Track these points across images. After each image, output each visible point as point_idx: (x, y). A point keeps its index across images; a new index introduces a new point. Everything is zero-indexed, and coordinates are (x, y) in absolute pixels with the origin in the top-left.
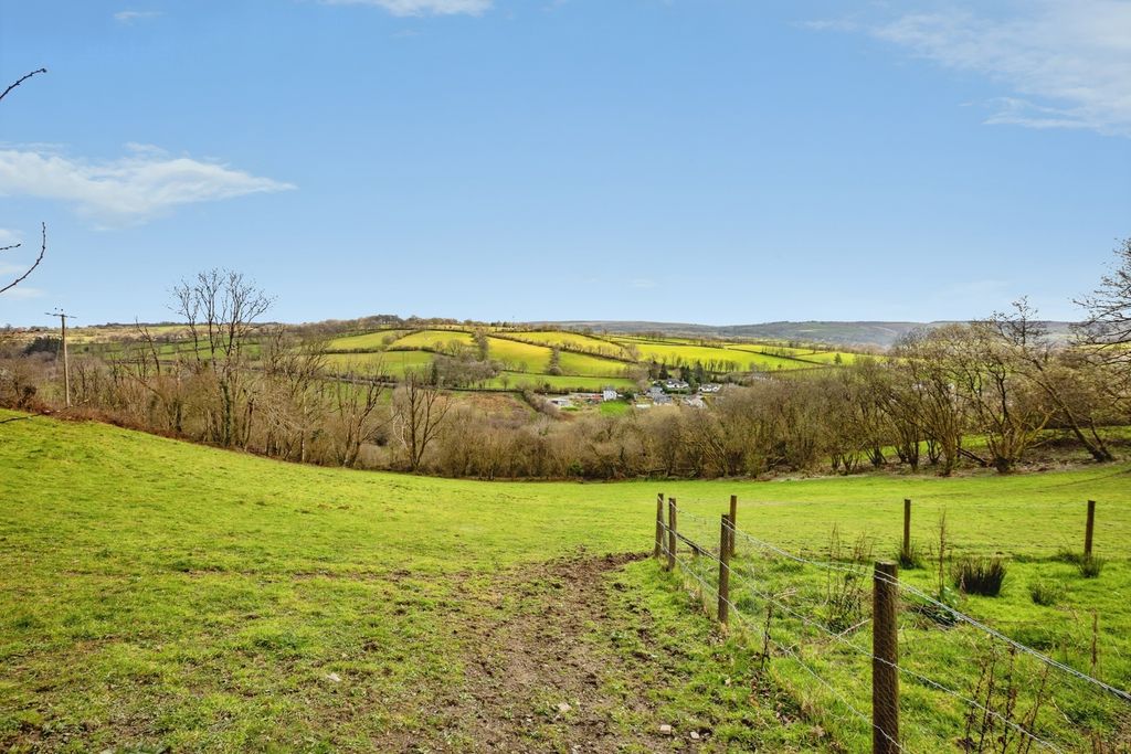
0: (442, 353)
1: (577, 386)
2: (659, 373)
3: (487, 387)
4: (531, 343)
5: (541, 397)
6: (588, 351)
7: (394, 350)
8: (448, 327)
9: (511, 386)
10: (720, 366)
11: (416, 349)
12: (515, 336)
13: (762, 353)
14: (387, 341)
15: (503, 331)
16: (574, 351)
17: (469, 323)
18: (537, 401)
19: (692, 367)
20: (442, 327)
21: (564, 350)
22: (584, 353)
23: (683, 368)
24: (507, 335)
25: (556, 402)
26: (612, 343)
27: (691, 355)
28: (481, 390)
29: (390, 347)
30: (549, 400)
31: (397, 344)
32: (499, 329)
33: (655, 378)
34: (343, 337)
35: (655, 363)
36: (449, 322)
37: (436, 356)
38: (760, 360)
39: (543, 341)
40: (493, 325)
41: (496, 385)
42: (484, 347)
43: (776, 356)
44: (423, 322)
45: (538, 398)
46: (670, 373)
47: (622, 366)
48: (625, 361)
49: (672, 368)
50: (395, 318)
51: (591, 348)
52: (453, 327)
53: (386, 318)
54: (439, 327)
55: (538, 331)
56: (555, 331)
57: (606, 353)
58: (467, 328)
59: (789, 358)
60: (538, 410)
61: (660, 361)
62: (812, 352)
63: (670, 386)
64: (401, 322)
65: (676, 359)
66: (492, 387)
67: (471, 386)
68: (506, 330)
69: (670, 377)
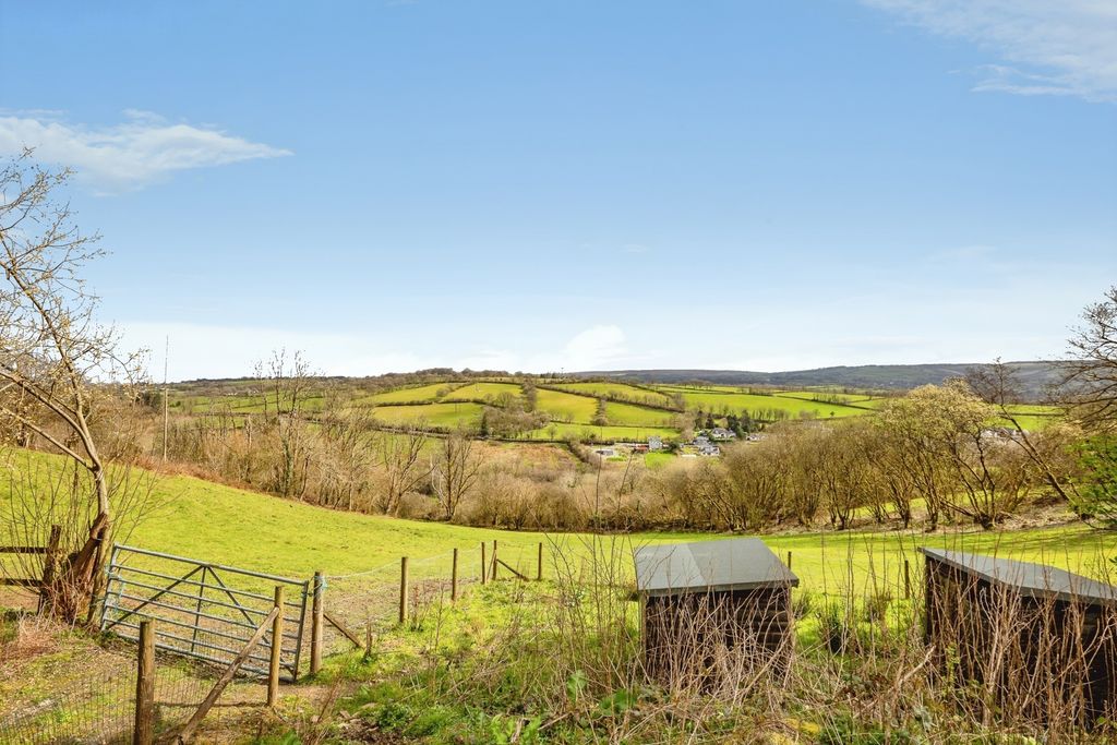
0: (492, 405)
1: (622, 437)
2: (706, 422)
3: (534, 438)
4: (578, 394)
5: (587, 447)
6: (634, 401)
7: (448, 402)
8: (499, 379)
9: (558, 437)
10: (769, 415)
11: (468, 401)
12: (563, 387)
13: (814, 400)
14: (440, 394)
15: (551, 383)
16: (621, 402)
17: (519, 375)
18: (583, 451)
19: (739, 416)
20: (493, 379)
21: (611, 400)
22: (631, 403)
23: (728, 418)
24: (555, 386)
25: (602, 453)
26: (659, 392)
27: (740, 403)
28: (529, 441)
29: (444, 399)
30: (594, 450)
31: (451, 396)
32: (548, 380)
33: (701, 427)
34: (400, 389)
35: (701, 412)
36: (500, 374)
37: (487, 408)
38: (810, 408)
39: (590, 391)
40: (542, 376)
41: (543, 435)
42: (532, 399)
43: (829, 403)
44: (477, 375)
45: (584, 449)
46: (716, 422)
47: (667, 416)
48: (671, 410)
49: (719, 417)
50: (449, 371)
51: (637, 398)
52: (504, 379)
53: (441, 372)
54: (491, 379)
55: (586, 382)
56: (602, 381)
57: (653, 403)
58: (517, 380)
59: (843, 405)
60: (583, 460)
61: (706, 410)
62: (868, 398)
63: (716, 436)
64: (455, 375)
65: (723, 407)
66: (539, 438)
67: (519, 437)
68: (554, 382)
69: (717, 426)
